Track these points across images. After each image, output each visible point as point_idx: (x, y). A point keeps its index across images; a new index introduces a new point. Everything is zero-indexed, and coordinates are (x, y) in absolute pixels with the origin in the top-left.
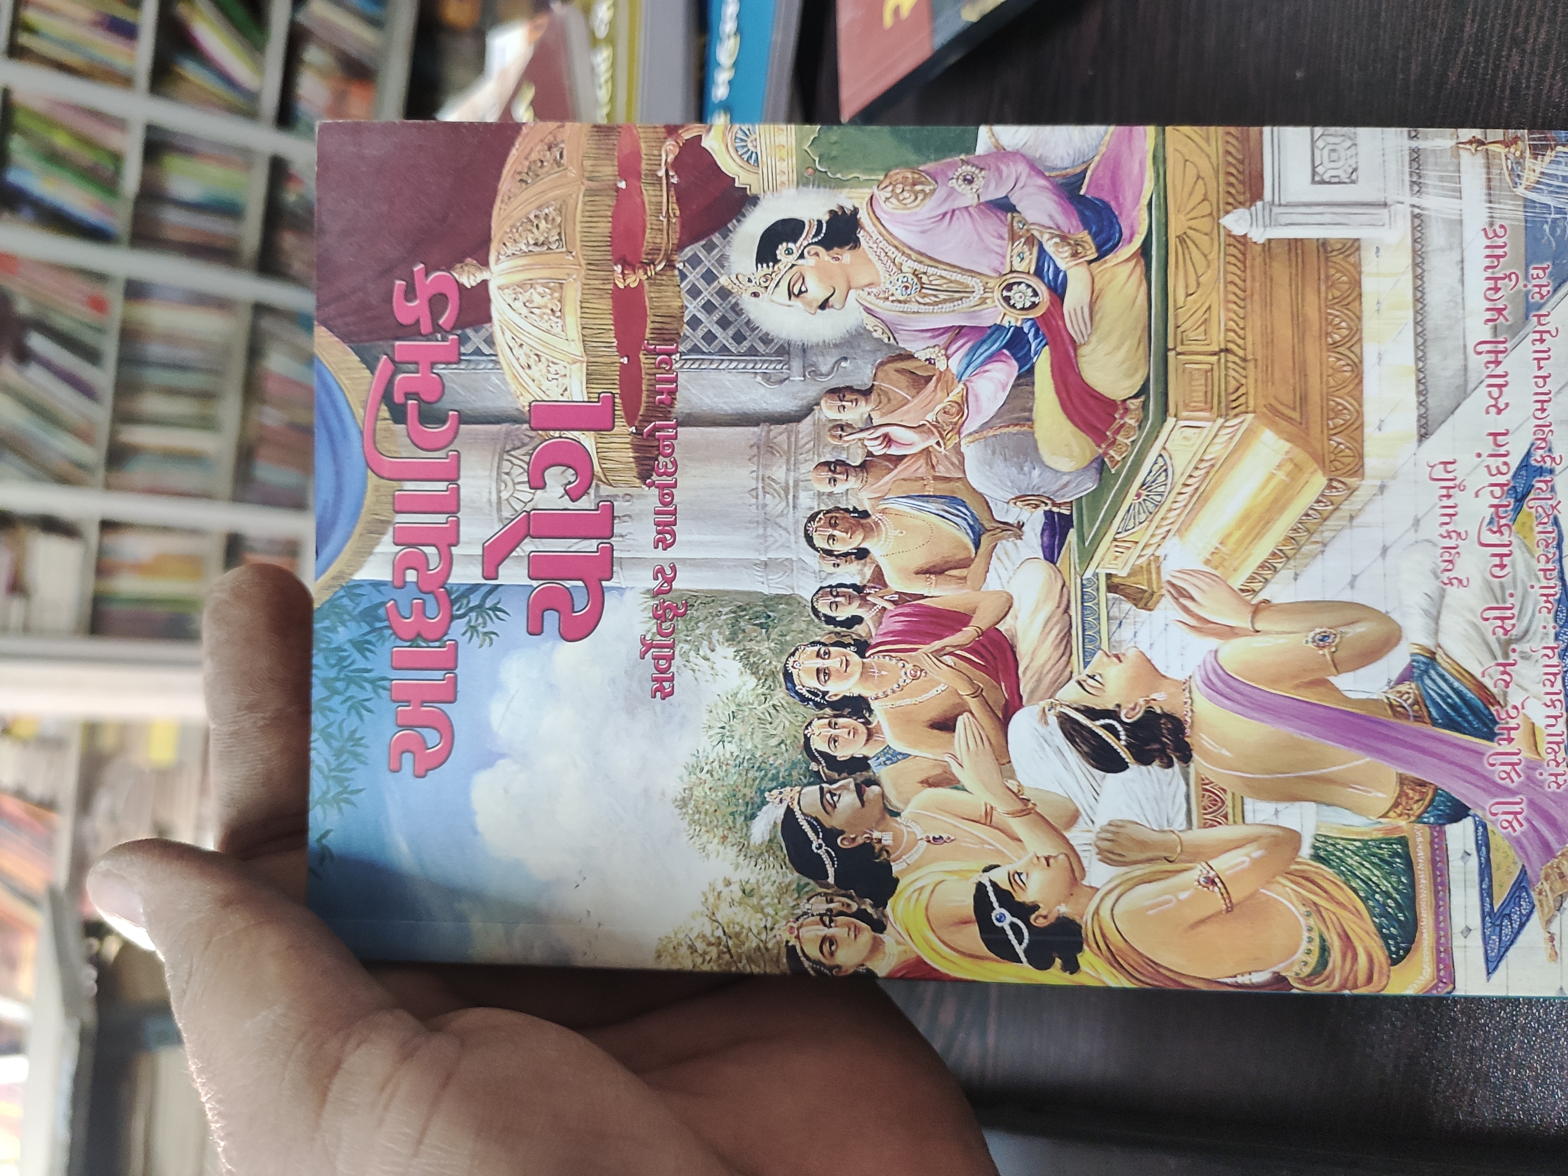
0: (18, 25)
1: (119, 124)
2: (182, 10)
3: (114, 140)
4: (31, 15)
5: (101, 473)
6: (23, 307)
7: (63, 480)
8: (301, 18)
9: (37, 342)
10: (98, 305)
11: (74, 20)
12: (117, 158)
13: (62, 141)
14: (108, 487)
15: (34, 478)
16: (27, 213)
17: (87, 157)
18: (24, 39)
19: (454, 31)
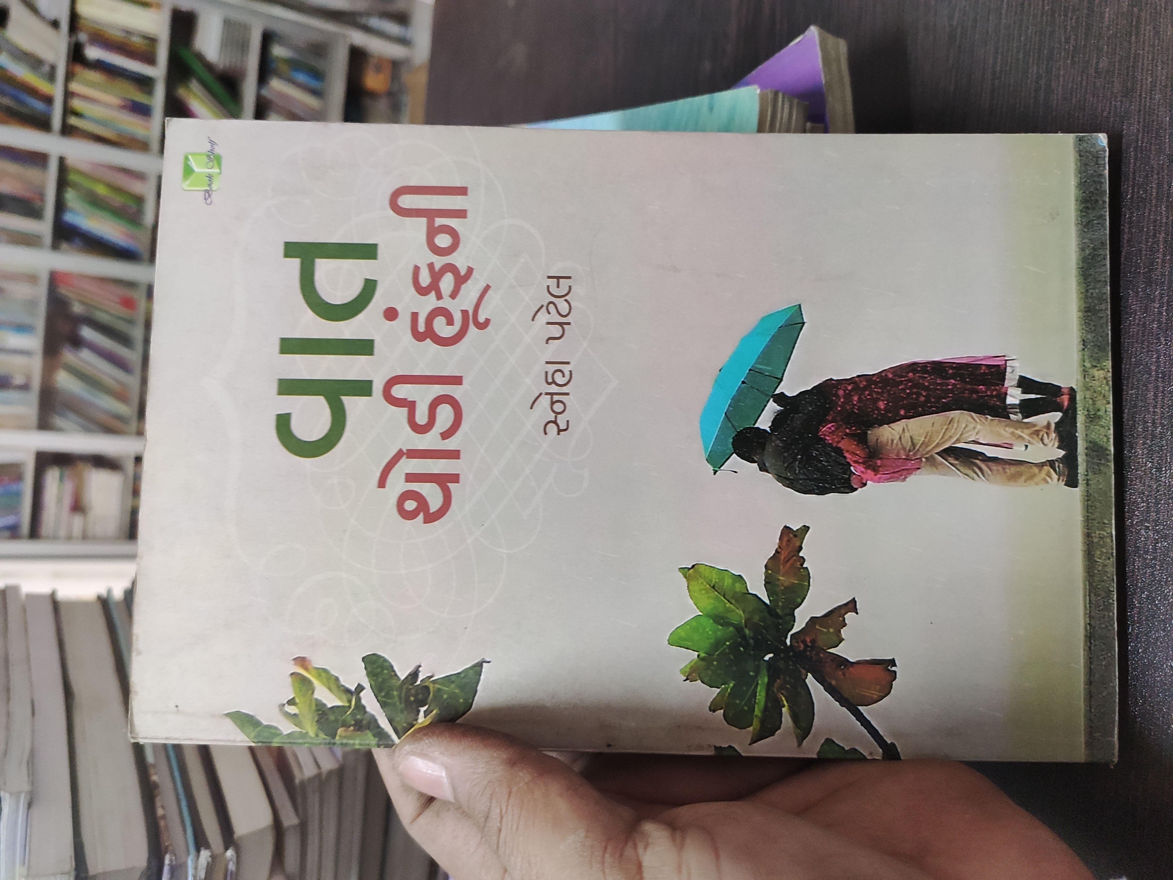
0: (68, 111)
1: (139, 176)
2: (181, 92)
3: (137, 187)
4: (76, 104)
5: (134, 425)
6: (77, 309)
7: (109, 430)
8: (264, 92)
9: (87, 333)
10: (128, 303)
11: (106, 105)
12: (140, 200)
13: (101, 190)
14: (139, 433)
15: (87, 430)
16: (77, 241)
17: (118, 200)
18: (73, 121)
19: (373, 95)
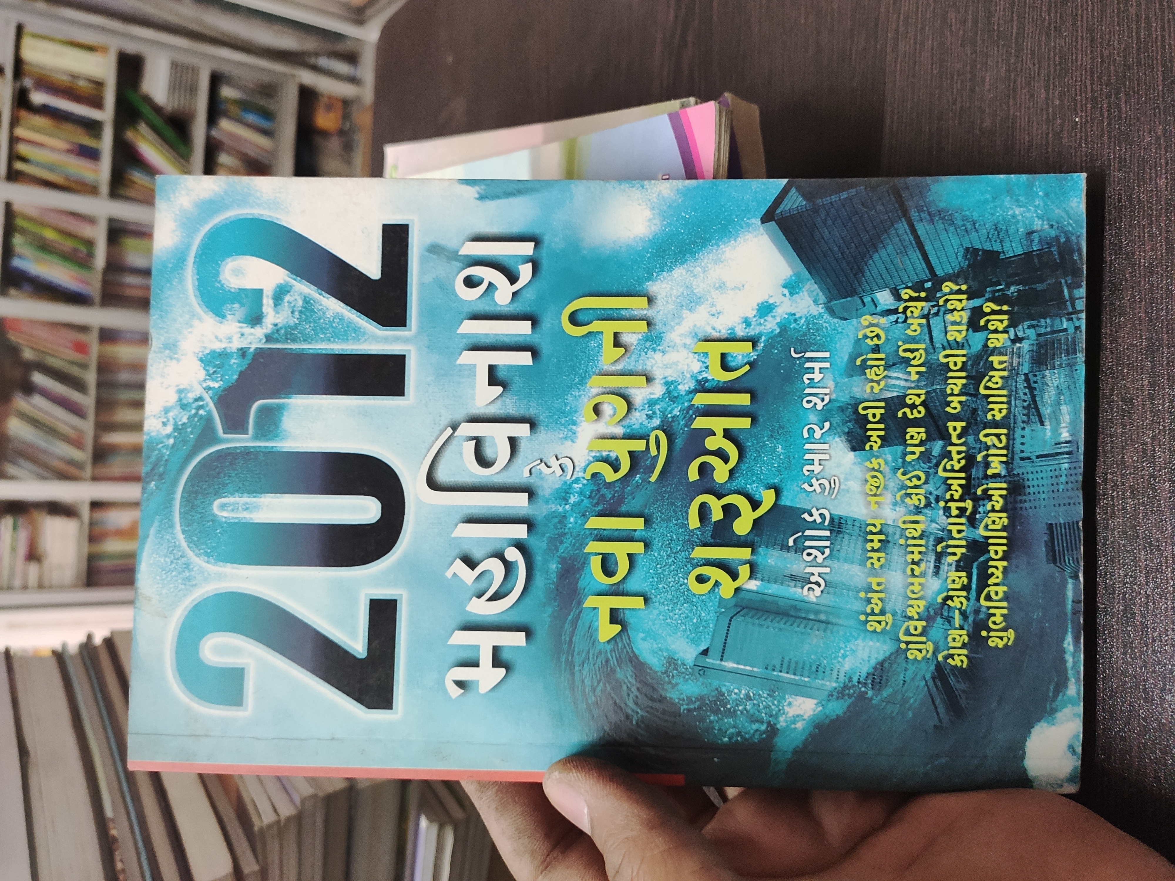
0: (13, 156)
1: (90, 220)
2: (130, 135)
3: (87, 231)
4: (22, 149)
5: (88, 471)
7: (63, 476)
8: (214, 133)
10: (81, 348)
11: (53, 149)
12: (90, 244)
13: (50, 235)
14: (95, 479)
15: (42, 477)
16: (27, 287)
17: (68, 244)
18: (19, 166)
